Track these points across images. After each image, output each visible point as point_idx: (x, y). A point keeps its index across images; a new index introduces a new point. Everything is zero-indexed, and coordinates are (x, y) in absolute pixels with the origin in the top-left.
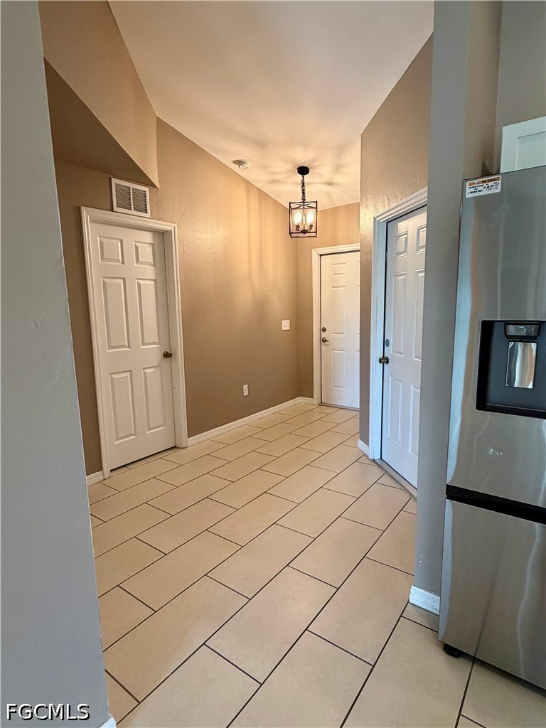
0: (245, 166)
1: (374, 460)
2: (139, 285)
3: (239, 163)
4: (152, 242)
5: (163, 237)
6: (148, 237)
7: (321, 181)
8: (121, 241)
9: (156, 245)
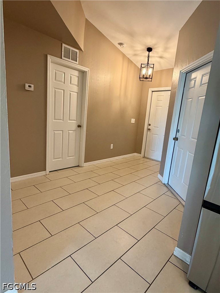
0: (123, 46)
1: (164, 184)
2: (70, 93)
3: (121, 44)
4: (78, 75)
5: (83, 74)
6: (76, 73)
7: (157, 56)
8: (64, 73)
9: (79, 77)
